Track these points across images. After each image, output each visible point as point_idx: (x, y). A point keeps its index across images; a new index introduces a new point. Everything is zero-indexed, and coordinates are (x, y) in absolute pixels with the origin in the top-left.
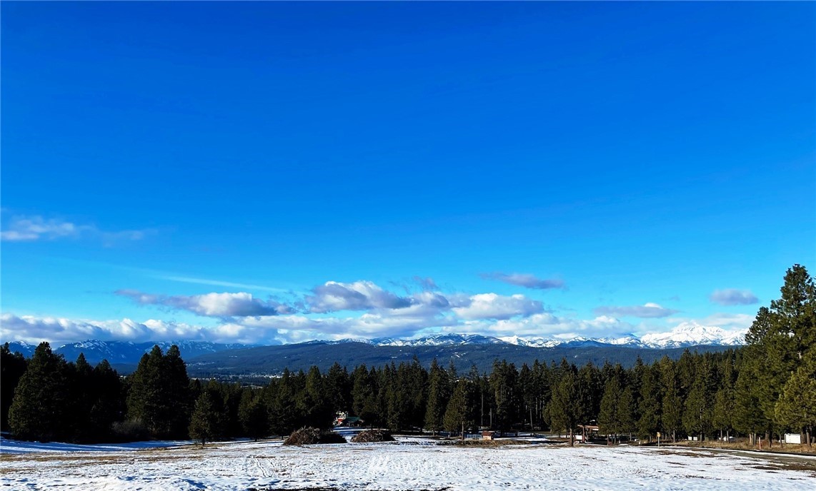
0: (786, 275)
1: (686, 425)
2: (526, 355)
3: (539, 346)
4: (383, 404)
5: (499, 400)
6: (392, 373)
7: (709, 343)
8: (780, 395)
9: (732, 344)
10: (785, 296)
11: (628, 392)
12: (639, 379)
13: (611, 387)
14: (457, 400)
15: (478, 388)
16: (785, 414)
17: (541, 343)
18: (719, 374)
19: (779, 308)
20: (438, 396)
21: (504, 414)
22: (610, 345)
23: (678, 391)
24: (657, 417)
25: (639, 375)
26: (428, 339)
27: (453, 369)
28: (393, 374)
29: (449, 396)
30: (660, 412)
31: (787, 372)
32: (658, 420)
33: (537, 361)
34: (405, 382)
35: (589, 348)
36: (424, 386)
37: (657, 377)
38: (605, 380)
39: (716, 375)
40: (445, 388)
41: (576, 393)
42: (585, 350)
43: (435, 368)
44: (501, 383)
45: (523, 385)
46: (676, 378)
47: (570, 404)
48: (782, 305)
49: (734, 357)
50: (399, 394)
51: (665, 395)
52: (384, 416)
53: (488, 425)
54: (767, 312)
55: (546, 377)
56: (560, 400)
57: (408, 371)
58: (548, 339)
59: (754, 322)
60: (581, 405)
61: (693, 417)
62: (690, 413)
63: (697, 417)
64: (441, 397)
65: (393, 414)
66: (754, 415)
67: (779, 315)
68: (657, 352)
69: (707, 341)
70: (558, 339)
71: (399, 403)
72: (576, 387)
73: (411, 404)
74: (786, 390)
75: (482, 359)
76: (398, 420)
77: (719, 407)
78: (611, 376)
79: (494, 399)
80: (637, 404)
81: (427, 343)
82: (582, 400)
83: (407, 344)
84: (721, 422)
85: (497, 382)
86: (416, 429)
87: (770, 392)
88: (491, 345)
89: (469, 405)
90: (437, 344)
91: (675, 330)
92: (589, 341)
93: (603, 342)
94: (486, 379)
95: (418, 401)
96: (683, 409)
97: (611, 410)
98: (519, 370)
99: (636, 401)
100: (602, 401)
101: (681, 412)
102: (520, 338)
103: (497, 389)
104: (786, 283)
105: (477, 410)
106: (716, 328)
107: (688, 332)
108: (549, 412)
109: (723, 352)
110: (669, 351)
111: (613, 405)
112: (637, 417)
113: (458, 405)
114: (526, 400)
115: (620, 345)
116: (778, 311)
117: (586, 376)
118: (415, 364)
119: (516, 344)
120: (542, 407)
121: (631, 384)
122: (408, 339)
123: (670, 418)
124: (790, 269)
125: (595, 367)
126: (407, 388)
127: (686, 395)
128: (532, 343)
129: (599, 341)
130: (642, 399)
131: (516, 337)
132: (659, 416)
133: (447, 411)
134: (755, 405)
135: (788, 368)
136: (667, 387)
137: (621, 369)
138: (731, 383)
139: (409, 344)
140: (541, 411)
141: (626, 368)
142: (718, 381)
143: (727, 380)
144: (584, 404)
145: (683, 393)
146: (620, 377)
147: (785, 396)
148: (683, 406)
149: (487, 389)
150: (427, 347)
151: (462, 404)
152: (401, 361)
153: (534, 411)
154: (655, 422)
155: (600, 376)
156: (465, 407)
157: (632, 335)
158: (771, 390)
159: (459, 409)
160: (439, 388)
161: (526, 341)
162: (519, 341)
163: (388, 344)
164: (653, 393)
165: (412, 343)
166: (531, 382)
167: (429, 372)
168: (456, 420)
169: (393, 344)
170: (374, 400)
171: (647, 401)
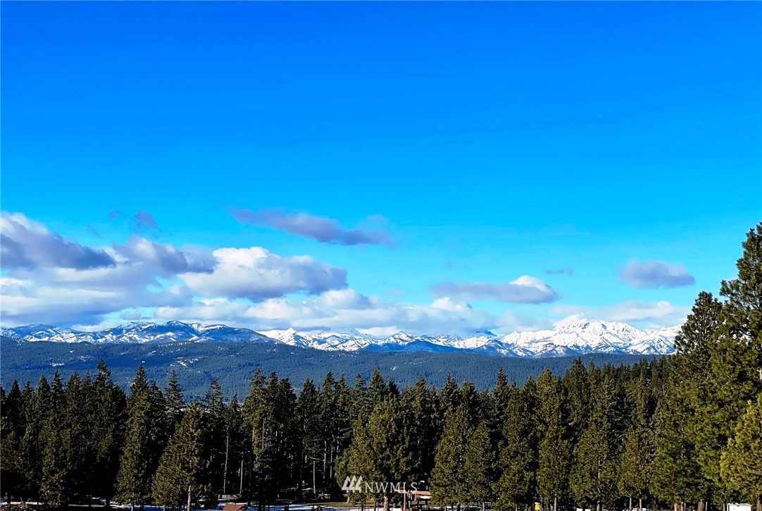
0: (746, 239)
1: (574, 488)
2: (310, 364)
3: (332, 349)
4: (34, 455)
5: (259, 446)
6: (53, 396)
7: (611, 349)
8: (730, 439)
9: (645, 353)
10: (742, 275)
11: (483, 432)
12: (500, 409)
13: (454, 422)
14: (180, 447)
15: (220, 424)
16: (736, 470)
17: (336, 342)
18: (627, 403)
19: (733, 294)
20: (144, 439)
21: (266, 472)
22: (452, 348)
23: (563, 430)
24: (528, 475)
25: (501, 402)
26: (128, 331)
27: (175, 388)
28: (55, 397)
29: (166, 440)
30: (534, 466)
31: (740, 402)
32: (530, 481)
33: (330, 375)
34: (79, 413)
35: (418, 355)
36: (117, 420)
37: (531, 406)
38: (444, 410)
39: (622, 404)
40: (158, 425)
41: (398, 432)
42: (411, 357)
43: (141, 386)
44: (264, 414)
45: (303, 418)
46: (562, 408)
47: (388, 452)
48: (737, 289)
49: (649, 374)
50: (66, 435)
51: (543, 436)
52: (34, 477)
53: (236, 492)
54: (709, 301)
55: (344, 404)
56: (370, 445)
57: (86, 392)
58: (348, 337)
59: (689, 317)
60: (406, 455)
61: (587, 474)
62: (582, 468)
63: (593, 475)
64: (150, 441)
65: (52, 473)
66: (686, 471)
67: (732, 306)
68: (529, 363)
69: (607, 347)
70: (365, 337)
71: (65, 451)
72: (399, 423)
73: (91, 453)
74: (739, 431)
75: (229, 369)
76: (63, 484)
77: (629, 458)
78: (455, 404)
79: (249, 444)
80: (498, 453)
81: (125, 339)
82: (407, 445)
83: (83, 339)
84: (631, 484)
85: (257, 413)
86: (98, 502)
87: (714, 433)
88: (246, 345)
89: (204, 455)
90: (144, 341)
91: (559, 325)
92: (418, 341)
93: (441, 344)
94: (236, 406)
95: (105, 448)
96: (571, 461)
97: (453, 464)
98: (297, 390)
99: (495, 447)
100: (438, 447)
101: (568, 467)
102: (300, 334)
103: (255, 425)
104: (745, 253)
105: (217, 465)
106: (621, 326)
107: (579, 330)
108: (346, 467)
109: (632, 366)
110: (548, 361)
111: (457, 455)
112: (495, 474)
113: (183, 455)
114: (307, 447)
115: (469, 350)
116: (732, 299)
117: (412, 403)
118: (101, 378)
119: (292, 343)
120: (334, 457)
121: (487, 417)
122: (89, 329)
123: (550, 477)
124: (752, 230)
125: (428, 387)
126: (83, 424)
127: (576, 437)
128: (320, 342)
129: (434, 342)
130: (506, 444)
131: (291, 331)
132: (532, 474)
133: (161, 467)
134: (687, 454)
135: (742, 395)
136: (545, 424)
137: (471, 391)
138: (645, 417)
139: (89, 339)
140: (333, 464)
141: (479, 390)
142: (626, 414)
143: (639, 413)
144: (411, 454)
145: (571, 434)
146: (470, 406)
147: (738, 440)
148: (572, 457)
149: (238, 426)
150: (125, 346)
151: (191, 453)
152: (72, 372)
153: (320, 465)
154: (525, 485)
155: (437, 402)
156: (196, 460)
157: (490, 333)
158: (716, 430)
159: (183, 462)
160: (147, 424)
161: (310, 339)
162: (297, 338)
163: (46, 339)
164: (524, 434)
165: (96, 338)
166: (317, 413)
167: (128, 394)
168: (177, 483)
169: (56, 339)
170: (16, 447)
171: (512, 446)
